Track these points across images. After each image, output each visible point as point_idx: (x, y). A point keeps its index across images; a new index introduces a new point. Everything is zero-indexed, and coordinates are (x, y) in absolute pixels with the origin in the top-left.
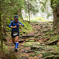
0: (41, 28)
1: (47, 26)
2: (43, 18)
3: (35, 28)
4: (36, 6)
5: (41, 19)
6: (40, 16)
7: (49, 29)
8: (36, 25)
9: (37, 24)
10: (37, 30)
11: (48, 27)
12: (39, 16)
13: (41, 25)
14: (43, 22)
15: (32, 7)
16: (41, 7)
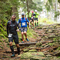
0: (46, 33)
1: (54, 29)
2: (48, 19)
3: (37, 33)
4: (39, 3)
5: (45, 21)
6: (45, 17)
7: (57, 34)
8: (39, 29)
9: (41, 27)
10: (39, 36)
11: (55, 32)
12: (43, 17)
13: (45, 28)
14: (49, 24)
15: (33, 3)
16: (46, 4)
